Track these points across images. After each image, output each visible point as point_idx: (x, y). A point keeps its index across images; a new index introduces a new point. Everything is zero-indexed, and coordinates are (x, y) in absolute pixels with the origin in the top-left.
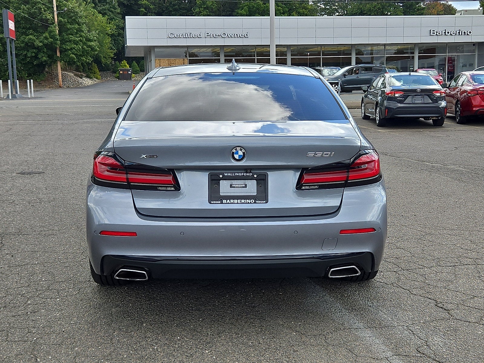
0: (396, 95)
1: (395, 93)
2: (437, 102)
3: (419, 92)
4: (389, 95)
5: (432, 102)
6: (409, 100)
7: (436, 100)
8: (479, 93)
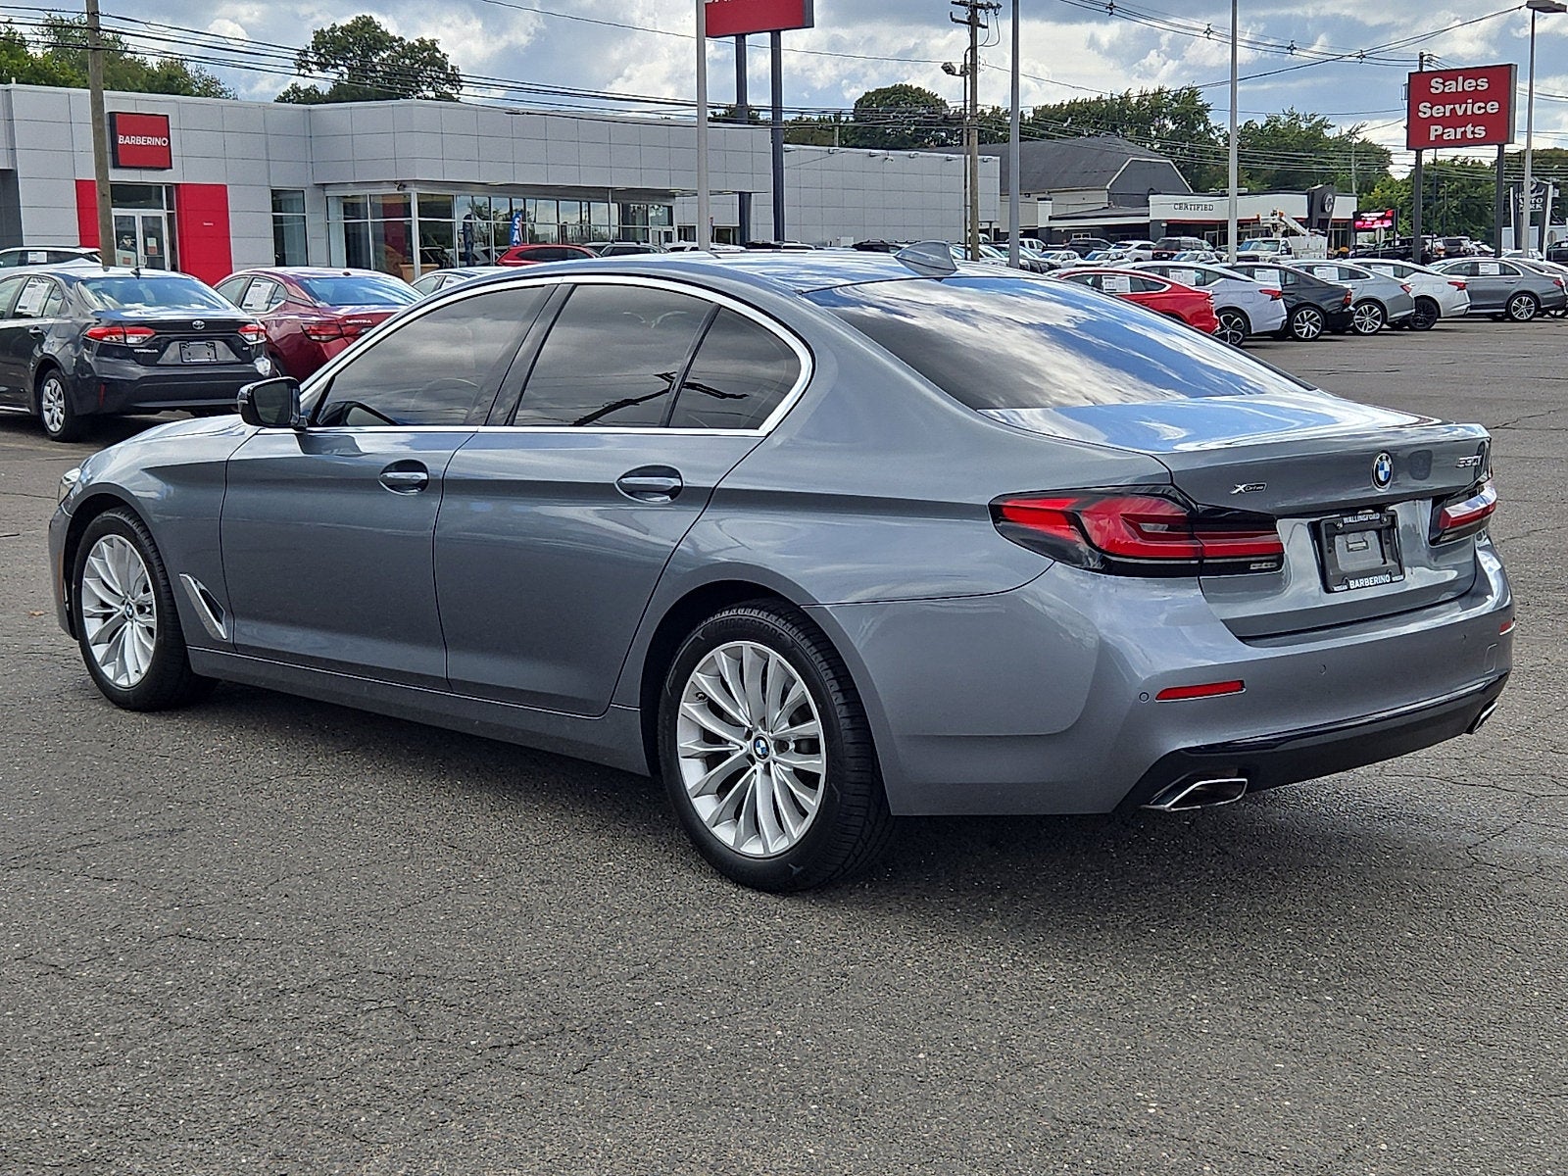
0: (132, 340)
1: (125, 334)
2: (252, 362)
3: (199, 328)
4: (105, 339)
5: (239, 360)
6: (172, 353)
7: (247, 356)
8: (344, 333)
